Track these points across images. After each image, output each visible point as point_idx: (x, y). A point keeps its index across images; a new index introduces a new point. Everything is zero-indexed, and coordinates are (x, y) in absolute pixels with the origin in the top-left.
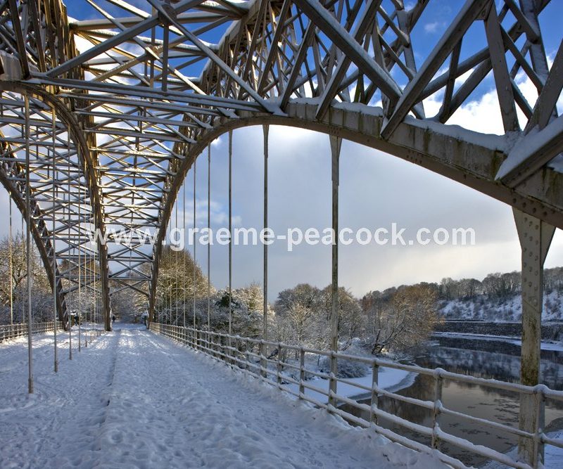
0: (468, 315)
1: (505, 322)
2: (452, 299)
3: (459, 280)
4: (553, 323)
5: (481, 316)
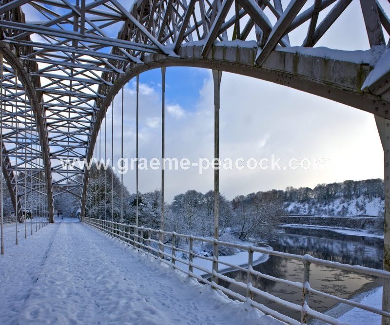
0: (304, 212)
1: (329, 217)
2: (293, 201)
3: (298, 189)
4: (361, 218)
5: (313, 213)
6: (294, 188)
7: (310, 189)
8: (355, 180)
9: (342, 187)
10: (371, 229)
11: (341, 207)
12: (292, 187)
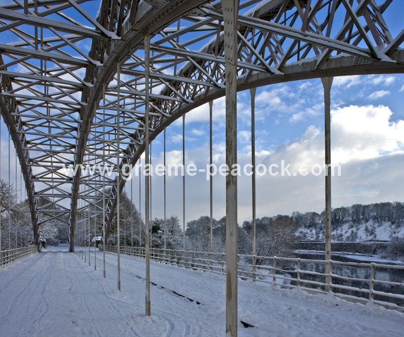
0: (312, 237)
1: (338, 242)
2: (300, 226)
3: (304, 214)
4: (372, 242)
5: (320, 238)
7: (317, 214)
8: (363, 204)
9: (350, 212)
10: (383, 254)
11: (350, 231)
12: (298, 212)
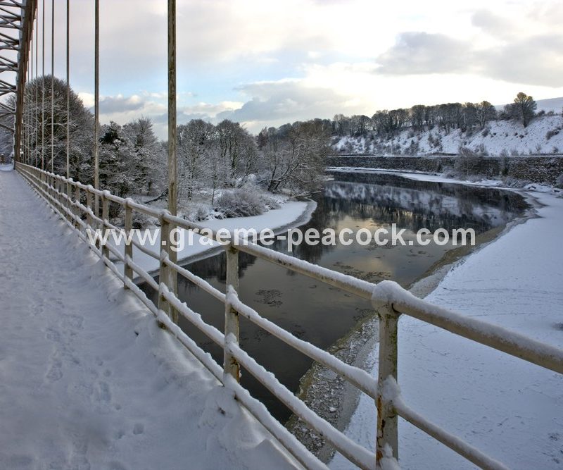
0: (360, 150)
1: (393, 156)
2: (344, 135)
3: (350, 117)
4: (436, 156)
5: (371, 151)
6: (345, 116)
7: (367, 118)
8: (426, 106)
9: (410, 115)
10: (450, 172)
11: (409, 141)
12: (342, 115)
